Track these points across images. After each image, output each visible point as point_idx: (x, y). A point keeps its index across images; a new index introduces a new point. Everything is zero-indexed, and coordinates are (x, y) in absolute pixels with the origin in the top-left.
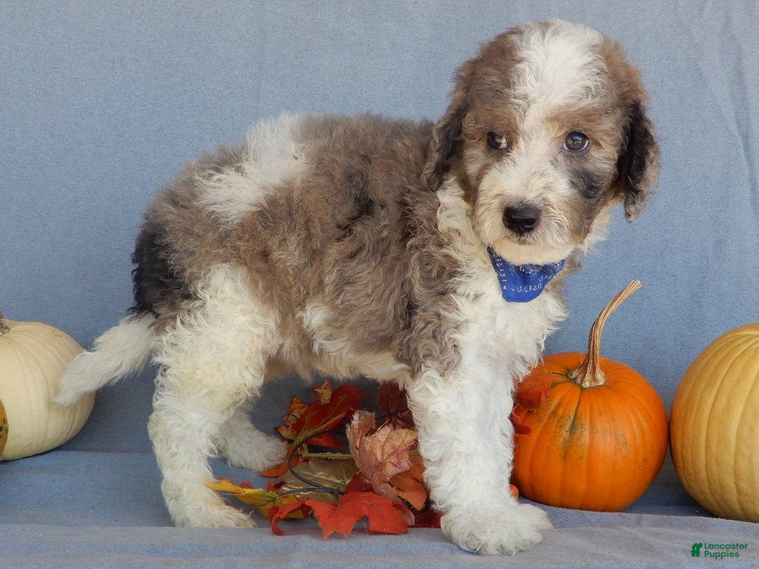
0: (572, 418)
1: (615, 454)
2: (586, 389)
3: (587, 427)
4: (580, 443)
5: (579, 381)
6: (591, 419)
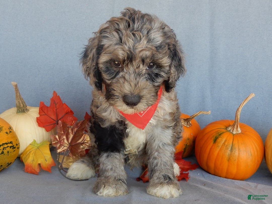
0: (231, 146)
1: (248, 159)
2: (234, 134)
3: (237, 149)
4: (234, 155)
5: (231, 131)
6: (238, 146)
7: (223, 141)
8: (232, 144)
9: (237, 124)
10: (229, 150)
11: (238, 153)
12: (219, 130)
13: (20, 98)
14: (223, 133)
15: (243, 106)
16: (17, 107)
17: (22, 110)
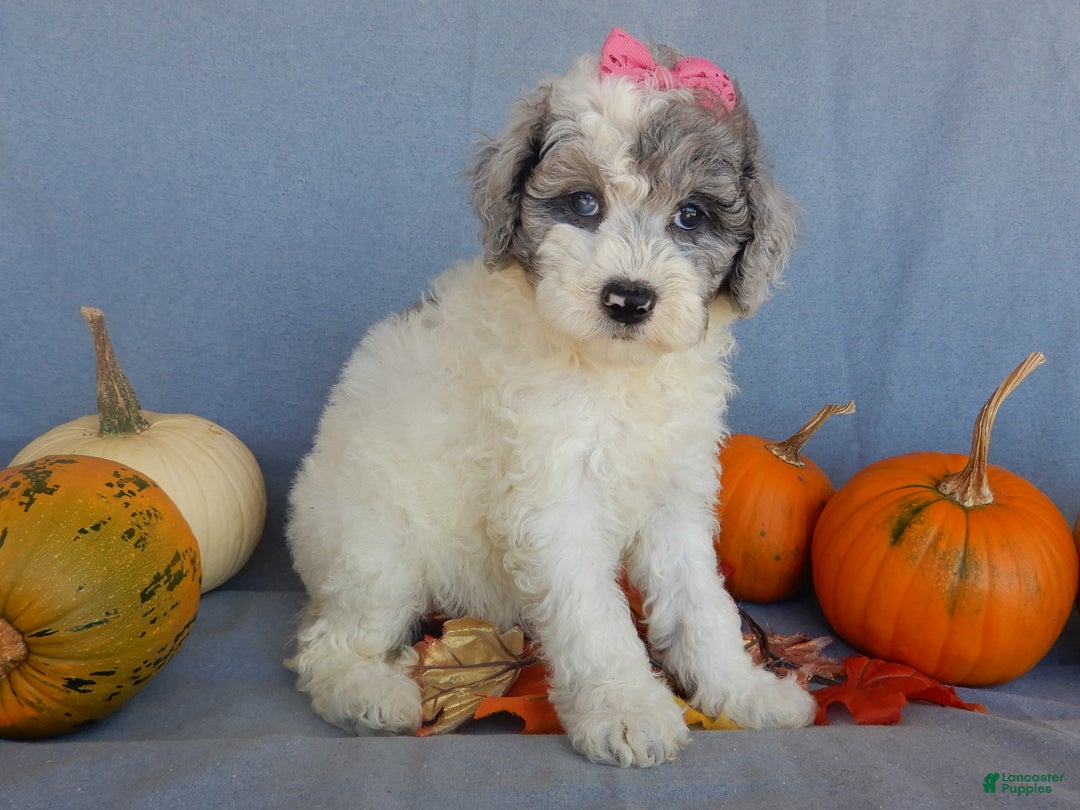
0: (961, 555)
1: (1025, 605)
2: (970, 509)
3: (985, 567)
4: (975, 591)
5: (958, 498)
6: (989, 556)
7: (931, 537)
8: (963, 549)
9: (979, 472)
10: (956, 570)
11: (990, 584)
12: (912, 494)
13: (114, 372)
14: (927, 504)
15: (1001, 400)
16: (101, 407)
17: (121, 421)
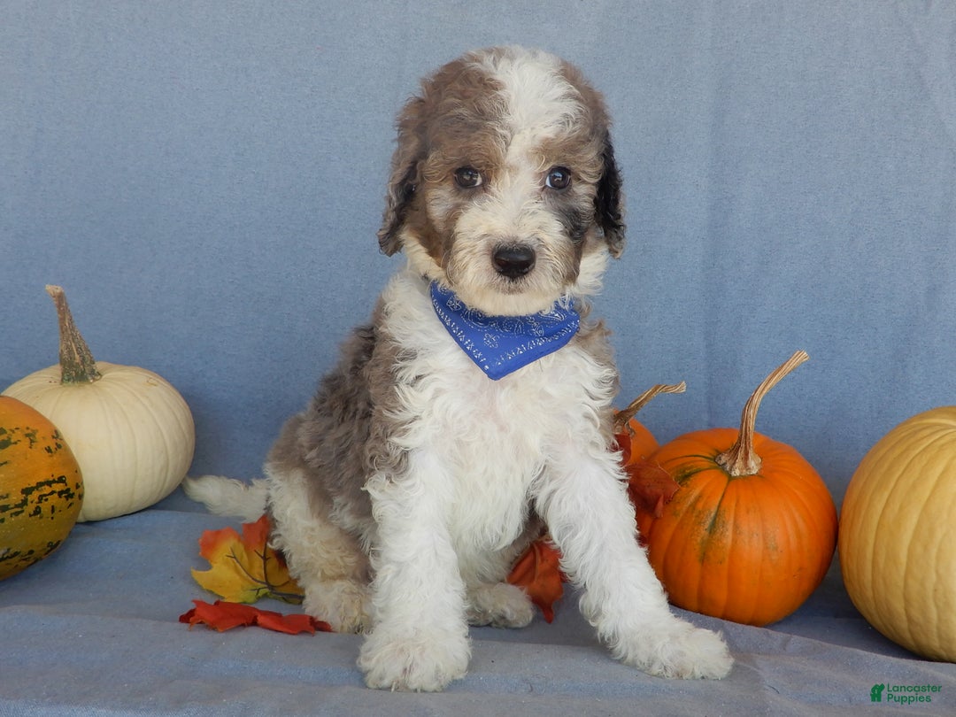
0: (713, 515)
1: (763, 560)
2: (735, 478)
3: (730, 527)
4: (720, 544)
5: (727, 467)
6: (736, 517)
7: (692, 498)
8: (716, 509)
9: (746, 447)
10: (706, 527)
11: (733, 540)
12: (689, 463)
13: (72, 334)
16: (63, 362)
17: (78, 372)
